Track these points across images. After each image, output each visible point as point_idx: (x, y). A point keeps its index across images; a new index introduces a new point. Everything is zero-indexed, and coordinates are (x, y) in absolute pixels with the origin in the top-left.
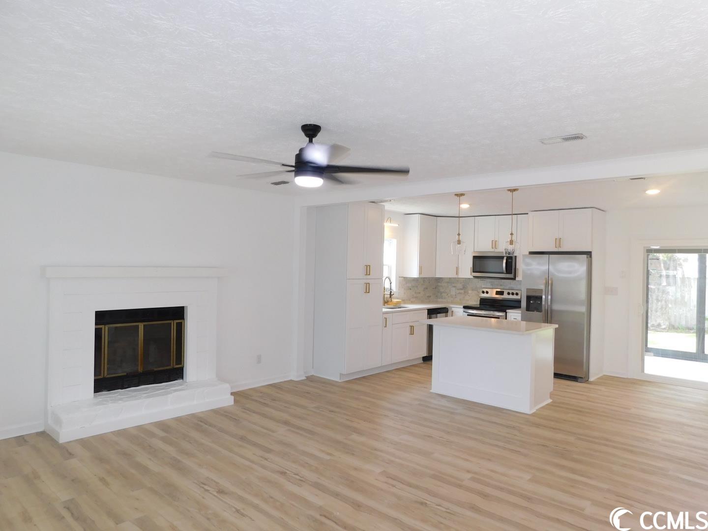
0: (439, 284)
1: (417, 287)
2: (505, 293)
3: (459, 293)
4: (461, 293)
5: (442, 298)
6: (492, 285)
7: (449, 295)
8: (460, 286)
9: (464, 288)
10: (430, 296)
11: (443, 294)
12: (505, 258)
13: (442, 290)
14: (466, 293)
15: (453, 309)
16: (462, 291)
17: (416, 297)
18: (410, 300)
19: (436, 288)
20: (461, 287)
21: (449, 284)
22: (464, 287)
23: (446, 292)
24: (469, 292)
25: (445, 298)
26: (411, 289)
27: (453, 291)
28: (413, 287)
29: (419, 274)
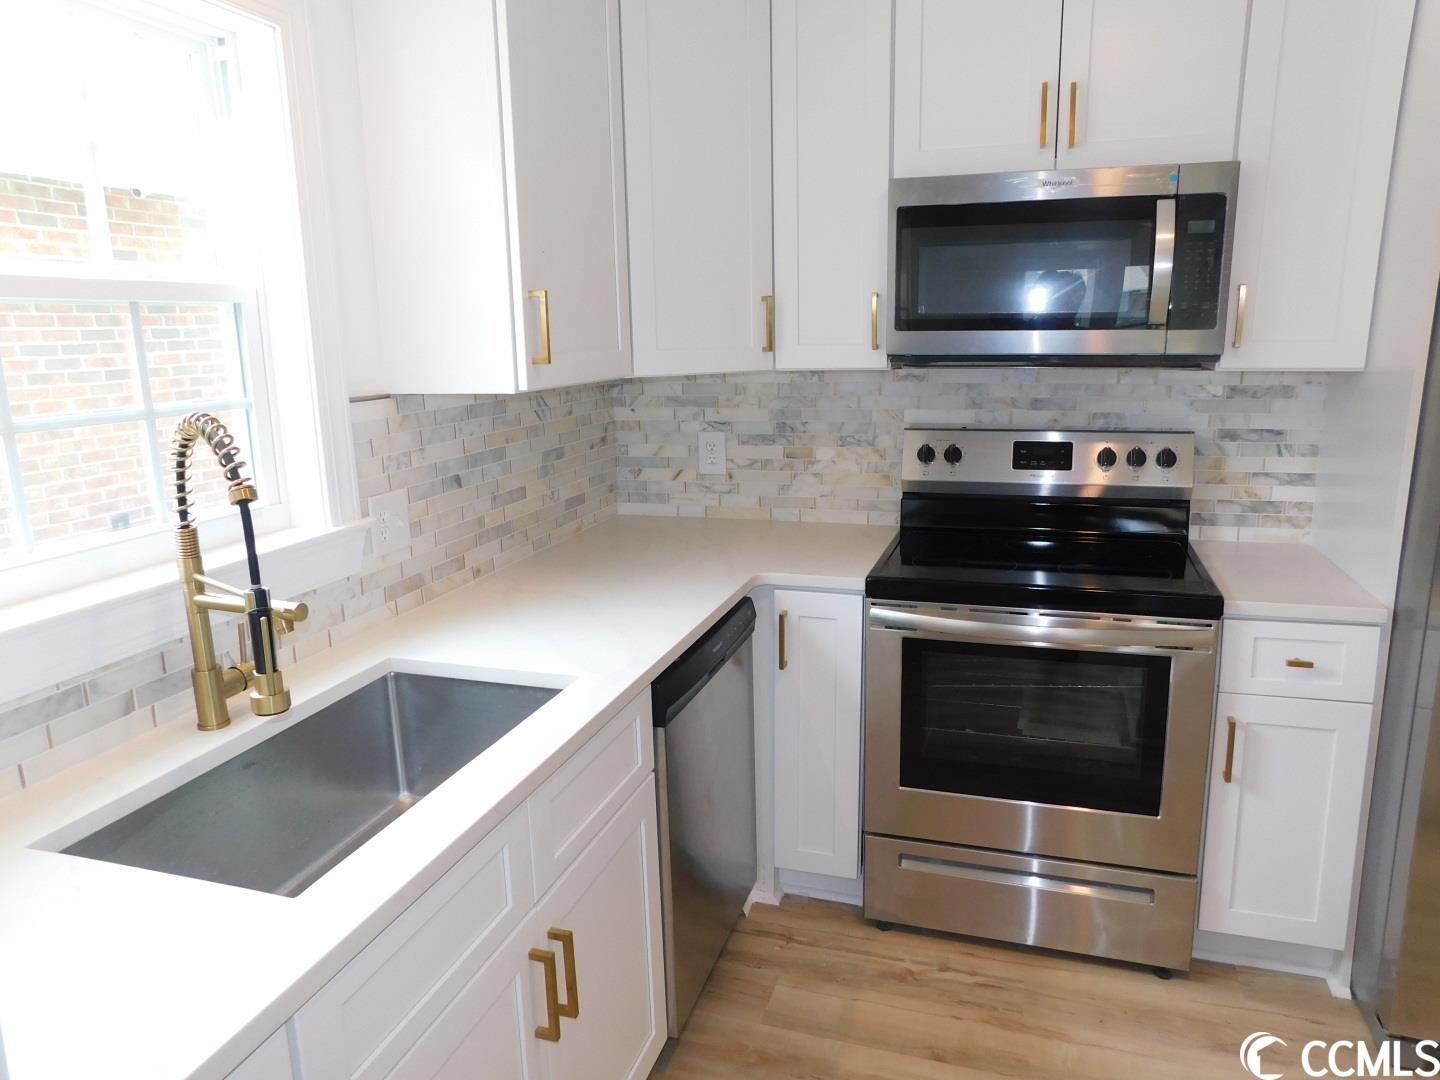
0: (621, 414)
1: (499, 455)
2: (1087, 453)
3: (752, 464)
4: (765, 464)
5: (644, 499)
6: (975, 405)
7: (689, 476)
8: (755, 417)
9: (784, 428)
10: (579, 500)
11: (647, 474)
12: (1166, 212)
13: (638, 450)
14: (799, 458)
15: (787, 601)
16: (776, 451)
17: (504, 530)
18: (460, 564)
19: (603, 440)
20: (768, 429)
21: (684, 412)
22: (782, 427)
23: (668, 463)
24: (824, 454)
25: (662, 498)
26: (457, 480)
27: (715, 455)
28: (475, 460)
29: (534, 362)
